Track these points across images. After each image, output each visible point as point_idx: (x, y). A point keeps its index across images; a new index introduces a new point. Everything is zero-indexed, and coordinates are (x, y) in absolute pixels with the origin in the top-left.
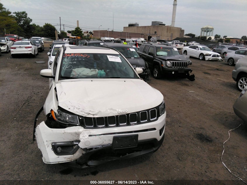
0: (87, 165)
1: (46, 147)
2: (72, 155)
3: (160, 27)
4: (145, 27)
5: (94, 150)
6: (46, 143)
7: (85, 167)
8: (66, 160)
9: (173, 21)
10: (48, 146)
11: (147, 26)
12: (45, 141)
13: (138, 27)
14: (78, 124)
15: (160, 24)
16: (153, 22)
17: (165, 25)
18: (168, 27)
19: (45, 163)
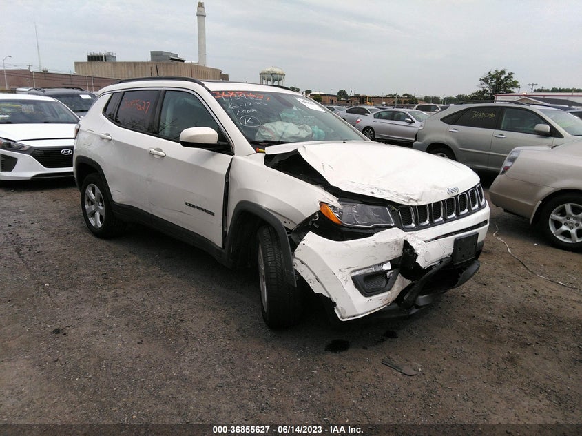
0: (417, 307)
1: (343, 283)
2: (389, 292)
3: (172, 66)
4: (135, 64)
5: (434, 268)
6: (339, 276)
7: (414, 311)
8: (382, 304)
9: (202, 53)
10: (346, 280)
11: (139, 63)
12: (336, 272)
13: (115, 63)
14: (392, 225)
15: (172, 59)
16: (154, 54)
17: (183, 61)
18: (191, 65)
19: (342, 320)
